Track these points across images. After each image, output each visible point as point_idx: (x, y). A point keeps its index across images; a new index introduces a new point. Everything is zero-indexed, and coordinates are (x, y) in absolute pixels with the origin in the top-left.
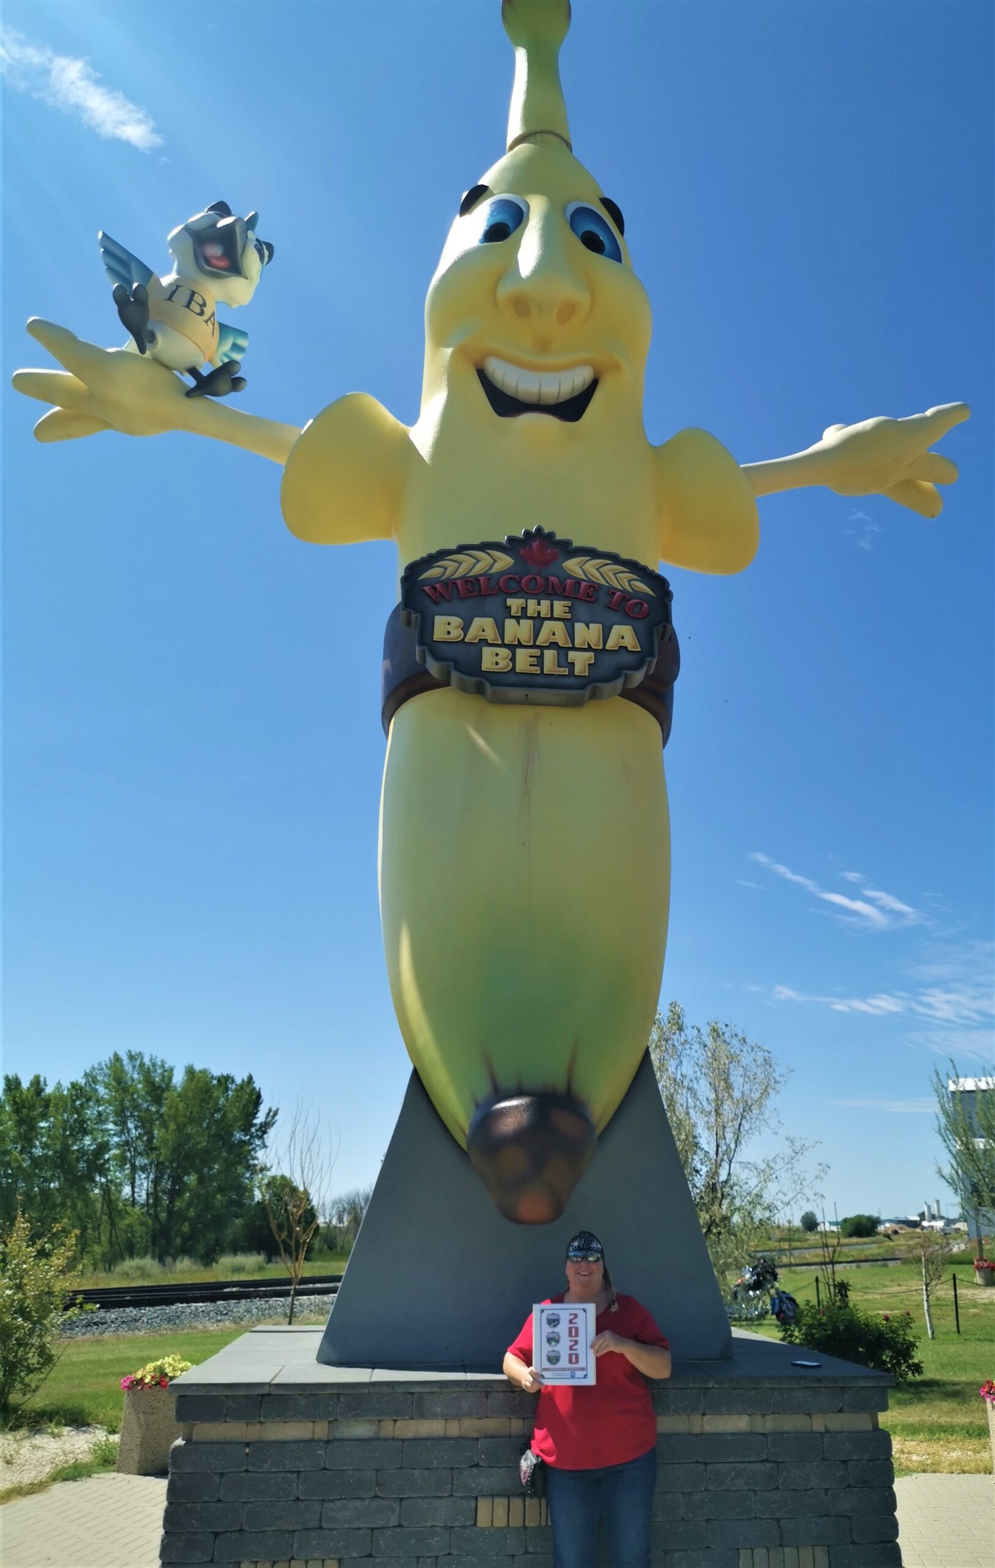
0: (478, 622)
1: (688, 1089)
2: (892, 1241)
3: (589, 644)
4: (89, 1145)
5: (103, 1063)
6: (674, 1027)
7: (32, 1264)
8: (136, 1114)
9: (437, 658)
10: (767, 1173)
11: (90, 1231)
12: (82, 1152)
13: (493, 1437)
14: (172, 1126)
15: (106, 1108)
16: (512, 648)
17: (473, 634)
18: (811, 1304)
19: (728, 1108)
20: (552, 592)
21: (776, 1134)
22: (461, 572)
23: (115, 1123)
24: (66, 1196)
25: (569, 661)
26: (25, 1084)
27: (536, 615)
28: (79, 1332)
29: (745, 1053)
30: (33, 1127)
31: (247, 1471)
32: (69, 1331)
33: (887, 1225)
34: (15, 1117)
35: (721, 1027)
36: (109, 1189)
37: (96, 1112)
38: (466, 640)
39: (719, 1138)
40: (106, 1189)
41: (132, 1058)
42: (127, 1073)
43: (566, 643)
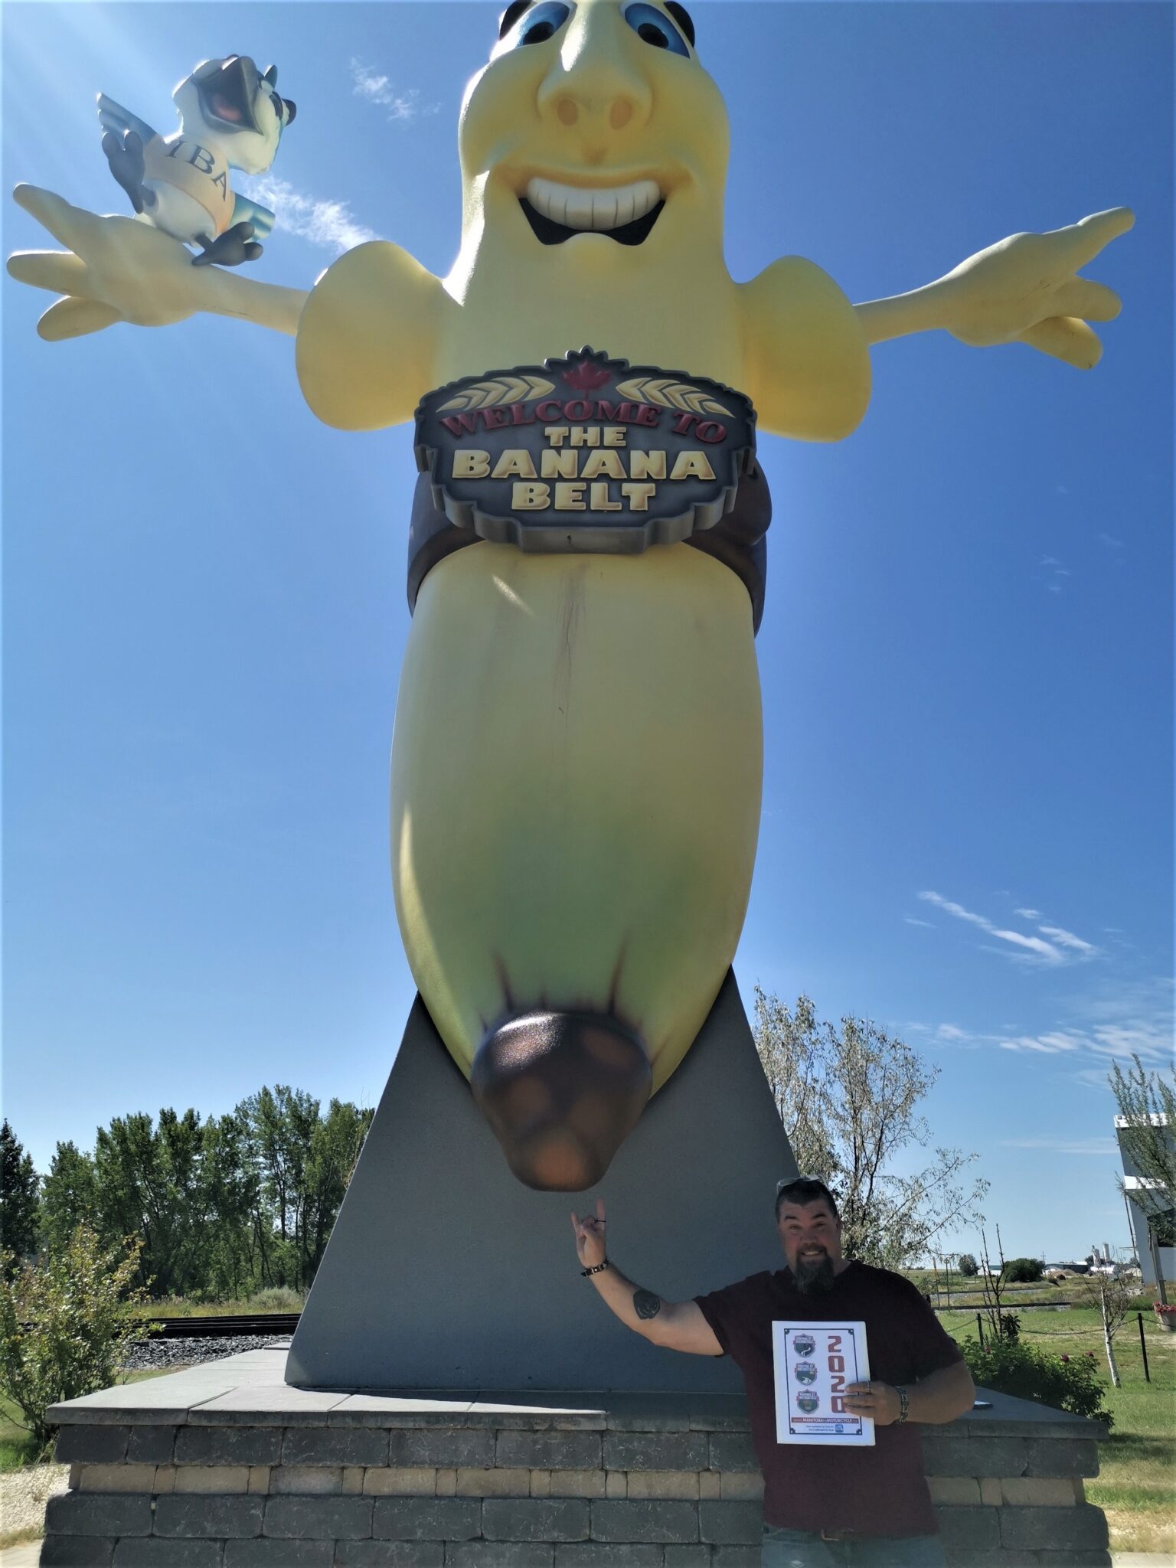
0: (508, 455)
1: (821, 1095)
2: (1059, 1286)
3: (648, 473)
4: (240, 1178)
5: (253, 1098)
6: (803, 1025)
7: (92, 1277)
8: (285, 1147)
9: (456, 497)
10: (916, 1191)
11: (243, 1263)
12: (234, 1185)
13: (505, 1497)
14: (319, 1159)
15: (257, 1142)
16: (551, 482)
17: (501, 469)
18: (973, 1340)
19: (866, 1115)
20: (602, 417)
21: (925, 1145)
22: (489, 400)
23: (265, 1157)
24: (220, 1228)
25: (623, 494)
26: (180, 1119)
27: (581, 444)
28: (198, 1359)
29: (884, 1053)
30: (187, 1160)
31: (152, 1536)
32: (187, 1358)
33: (1053, 1270)
34: (170, 1150)
35: (857, 1024)
36: (261, 1221)
37: (247, 1146)
38: (493, 476)
39: (859, 1149)
40: (258, 1222)
41: (279, 1092)
42: (276, 1108)
43: (620, 473)
